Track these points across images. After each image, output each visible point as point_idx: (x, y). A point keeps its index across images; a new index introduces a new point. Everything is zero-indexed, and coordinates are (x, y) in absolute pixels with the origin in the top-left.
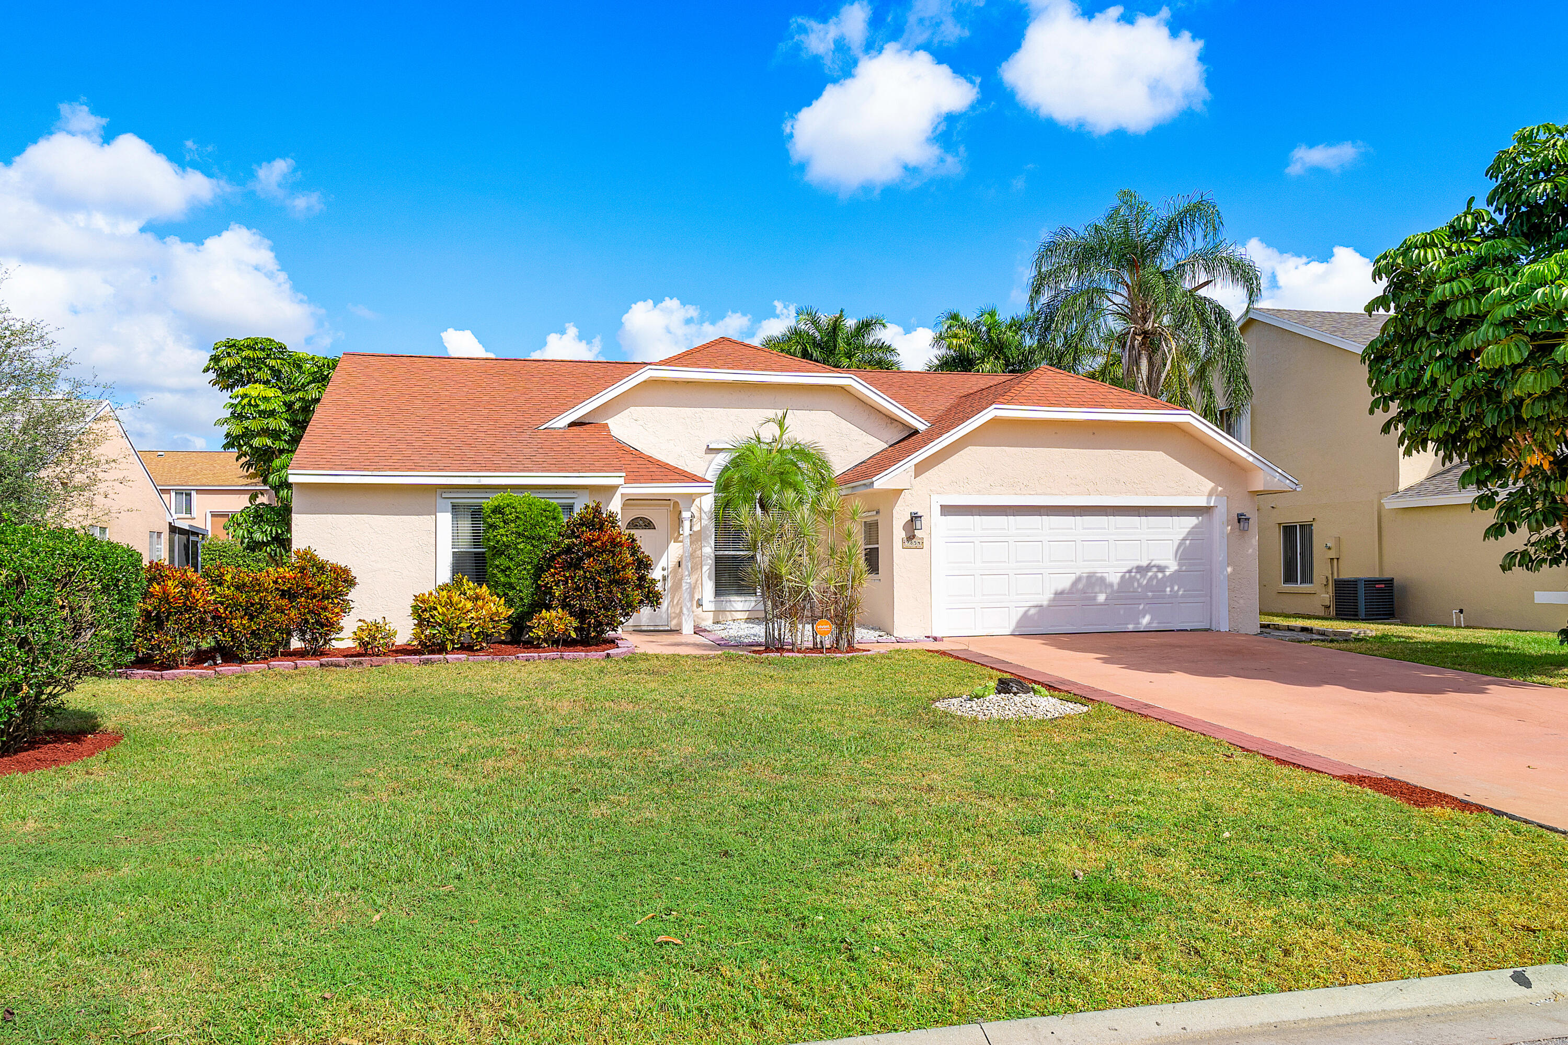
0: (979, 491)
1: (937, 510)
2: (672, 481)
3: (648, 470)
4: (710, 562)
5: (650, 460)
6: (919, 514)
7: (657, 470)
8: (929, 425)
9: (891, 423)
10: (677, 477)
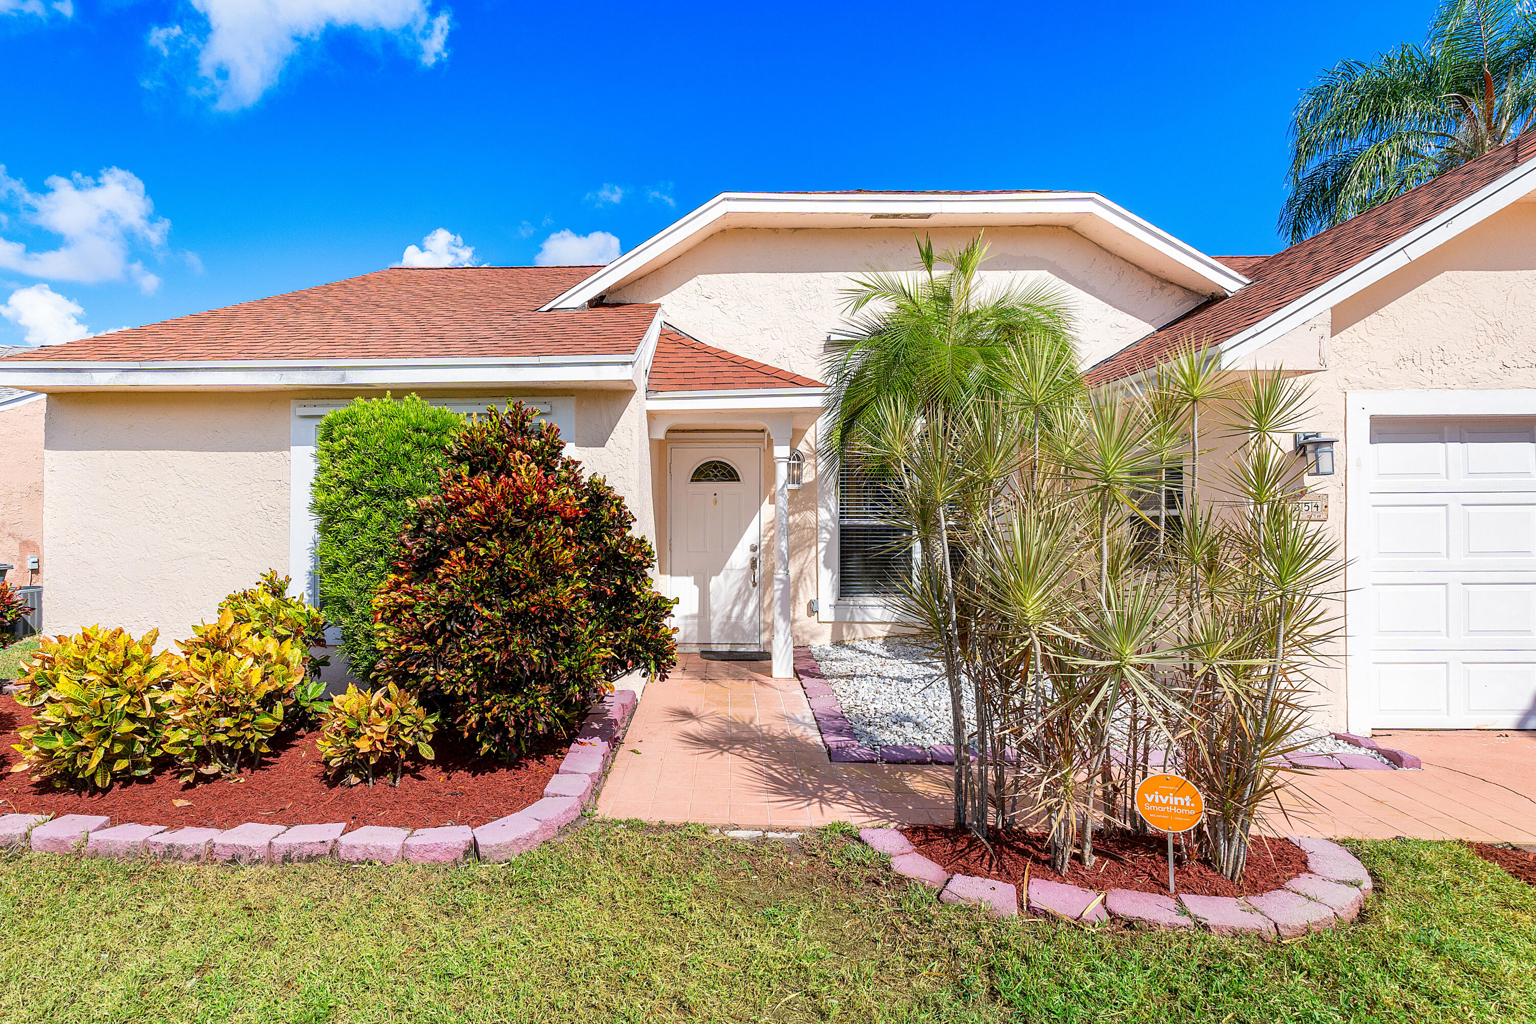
0: (1474, 380)
1: (1360, 429)
2: (751, 385)
3: (712, 370)
4: (828, 536)
5: (720, 355)
6: (1324, 437)
7: (727, 369)
8: (1248, 281)
9: (1162, 288)
10: (765, 380)
